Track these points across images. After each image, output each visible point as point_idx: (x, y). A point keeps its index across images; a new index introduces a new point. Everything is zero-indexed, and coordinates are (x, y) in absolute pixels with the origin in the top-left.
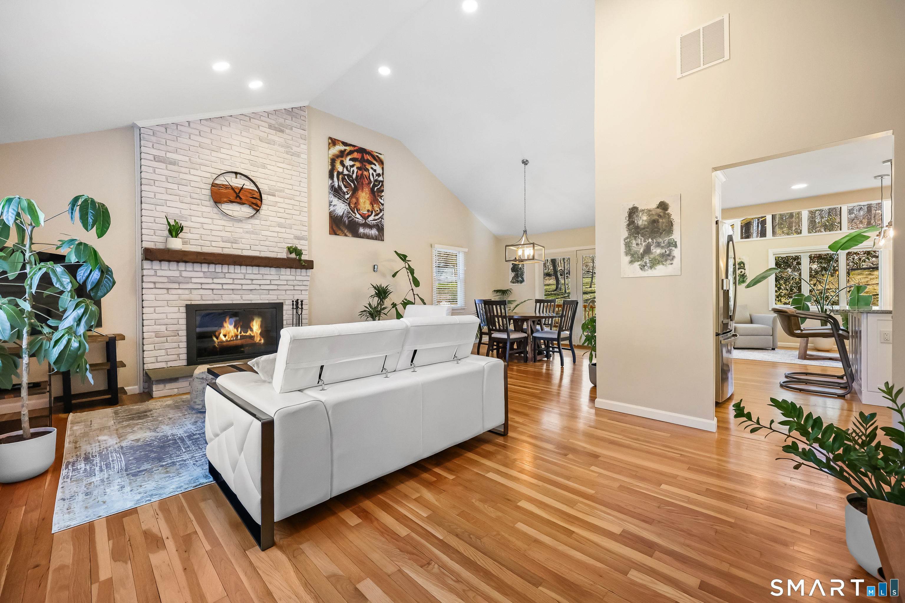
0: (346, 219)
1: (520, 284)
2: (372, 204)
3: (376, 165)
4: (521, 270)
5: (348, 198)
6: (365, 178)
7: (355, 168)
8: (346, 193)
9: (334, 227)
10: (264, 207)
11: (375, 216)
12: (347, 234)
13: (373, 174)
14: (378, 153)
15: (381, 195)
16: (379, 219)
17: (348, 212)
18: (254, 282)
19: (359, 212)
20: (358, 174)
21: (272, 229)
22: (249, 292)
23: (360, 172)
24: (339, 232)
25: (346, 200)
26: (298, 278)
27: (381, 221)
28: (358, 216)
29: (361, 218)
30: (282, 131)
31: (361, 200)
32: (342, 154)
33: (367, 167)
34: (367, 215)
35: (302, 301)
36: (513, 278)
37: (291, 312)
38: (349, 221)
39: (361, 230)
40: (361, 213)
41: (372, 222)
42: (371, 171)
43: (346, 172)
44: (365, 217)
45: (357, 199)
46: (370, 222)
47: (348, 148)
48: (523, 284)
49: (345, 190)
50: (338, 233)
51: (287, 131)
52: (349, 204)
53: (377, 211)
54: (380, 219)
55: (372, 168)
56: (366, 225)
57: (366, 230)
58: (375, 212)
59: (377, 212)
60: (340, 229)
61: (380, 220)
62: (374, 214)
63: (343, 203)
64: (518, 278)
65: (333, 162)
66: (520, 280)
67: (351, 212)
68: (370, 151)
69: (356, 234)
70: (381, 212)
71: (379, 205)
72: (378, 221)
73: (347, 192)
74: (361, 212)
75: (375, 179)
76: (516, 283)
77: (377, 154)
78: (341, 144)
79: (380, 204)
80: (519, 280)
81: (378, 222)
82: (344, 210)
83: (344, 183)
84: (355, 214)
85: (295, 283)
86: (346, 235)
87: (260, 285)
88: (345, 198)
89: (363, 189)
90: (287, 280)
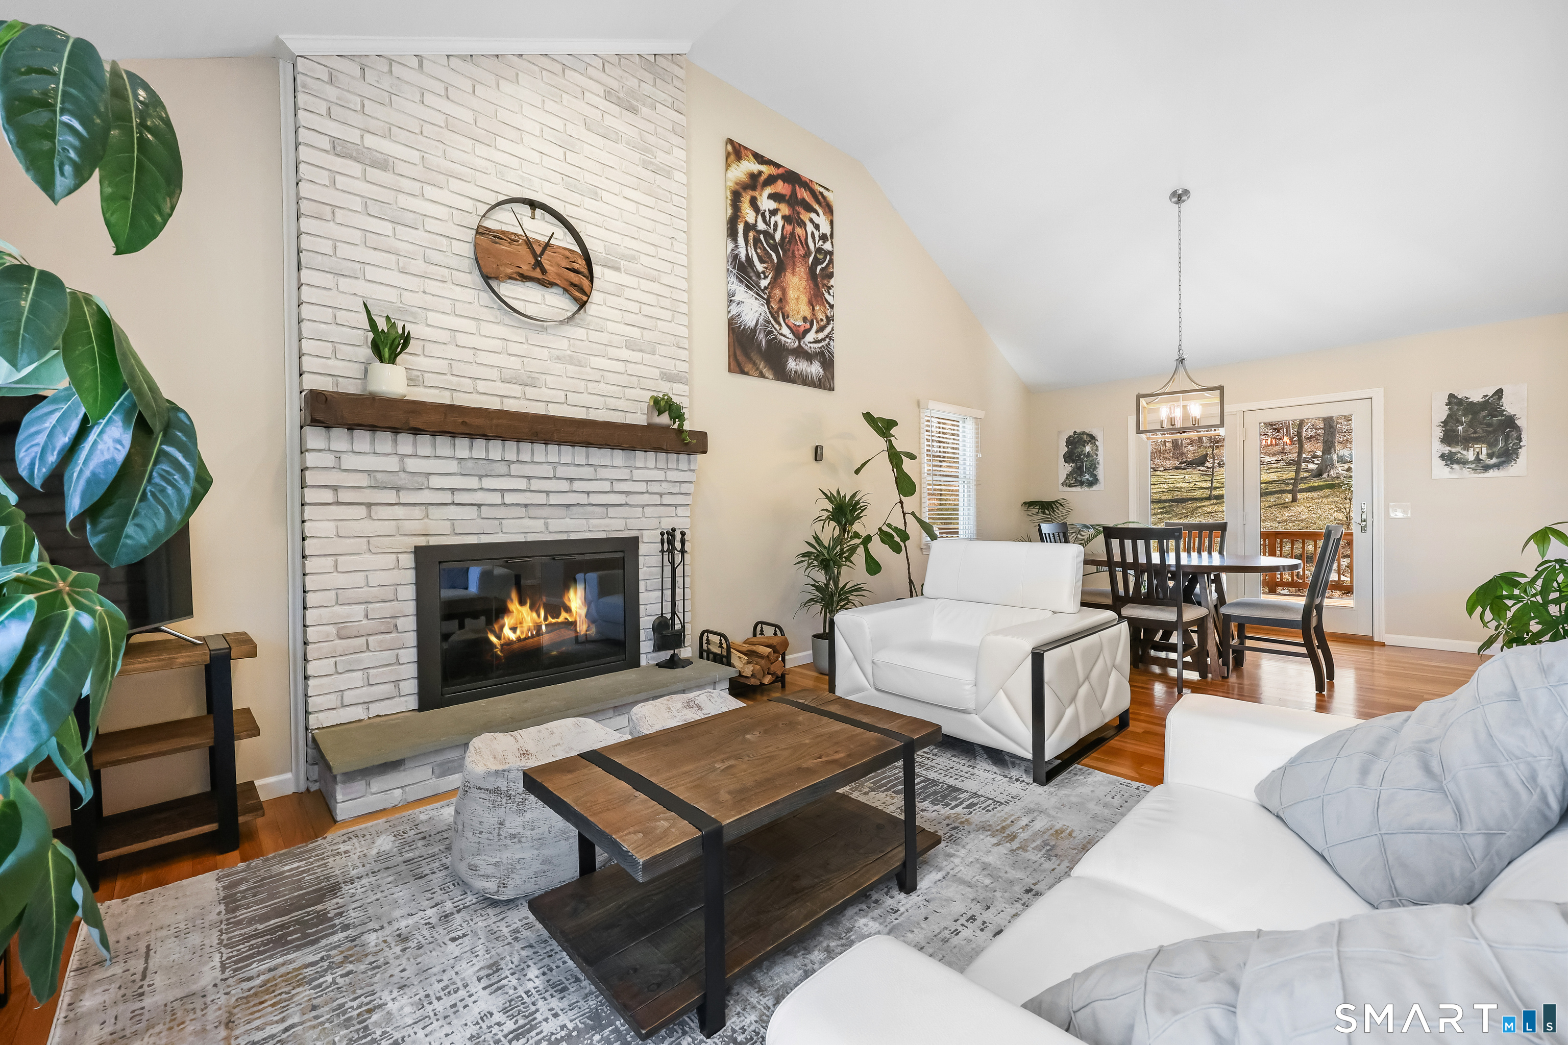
0: (761, 337)
1: (1086, 489)
2: (811, 304)
3: (818, 215)
4: (1091, 459)
5: (766, 288)
6: (799, 243)
7: (778, 218)
8: (762, 276)
9: (738, 353)
10: (595, 296)
11: (817, 332)
12: (764, 371)
13: (813, 234)
14: (822, 186)
15: (829, 285)
16: (824, 339)
17: (766, 321)
18: (577, 486)
19: (787, 321)
20: (785, 233)
21: (613, 352)
22: (561, 512)
23: (789, 228)
24: (748, 367)
25: (763, 291)
26: (672, 475)
27: (829, 343)
28: (785, 330)
29: (791, 336)
30: (633, 110)
31: (792, 294)
32: (753, 182)
33: (802, 217)
34: (802, 329)
35: (683, 534)
36: (1068, 475)
37: (656, 560)
38: (769, 342)
39: (792, 364)
40: (790, 324)
41: (812, 345)
42: (810, 228)
43: (761, 226)
44: (800, 335)
45: (784, 291)
46: (809, 345)
47: (766, 170)
48: (1095, 488)
49: (760, 267)
50: (746, 370)
51: (645, 111)
52: (768, 302)
53: (822, 320)
54: (828, 340)
55: (811, 221)
56: (801, 353)
57: (801, 364)
58: (817, 322)
59: (822, 323)
60: (750, 359)
61: (826, 342)
62: (815, 328)
63: (756, 298)
64: (1081, 473)
65: (736, 197)
66: (1087, 479)
67: (772, 320)
68: (808, 181)
69: (783, 375)
70: (828, 324)
71: (826, 307)
72: (823, 343)
73: (763, 272)
74: (792, 321)
75: (817, 246)
76: (1076, 486)
77: (822, 190)
78: (751, 156)
79: (827, 305)
80: (1084, 479)
81: (823, 346)
82: (757, 315)
83: (759, 251)
84: (780, 325)
85: (665, 487)
86: (762, 376)
87: (588, 493)
88: (759, 287)
89: (794, 269)
90: (647, 482)
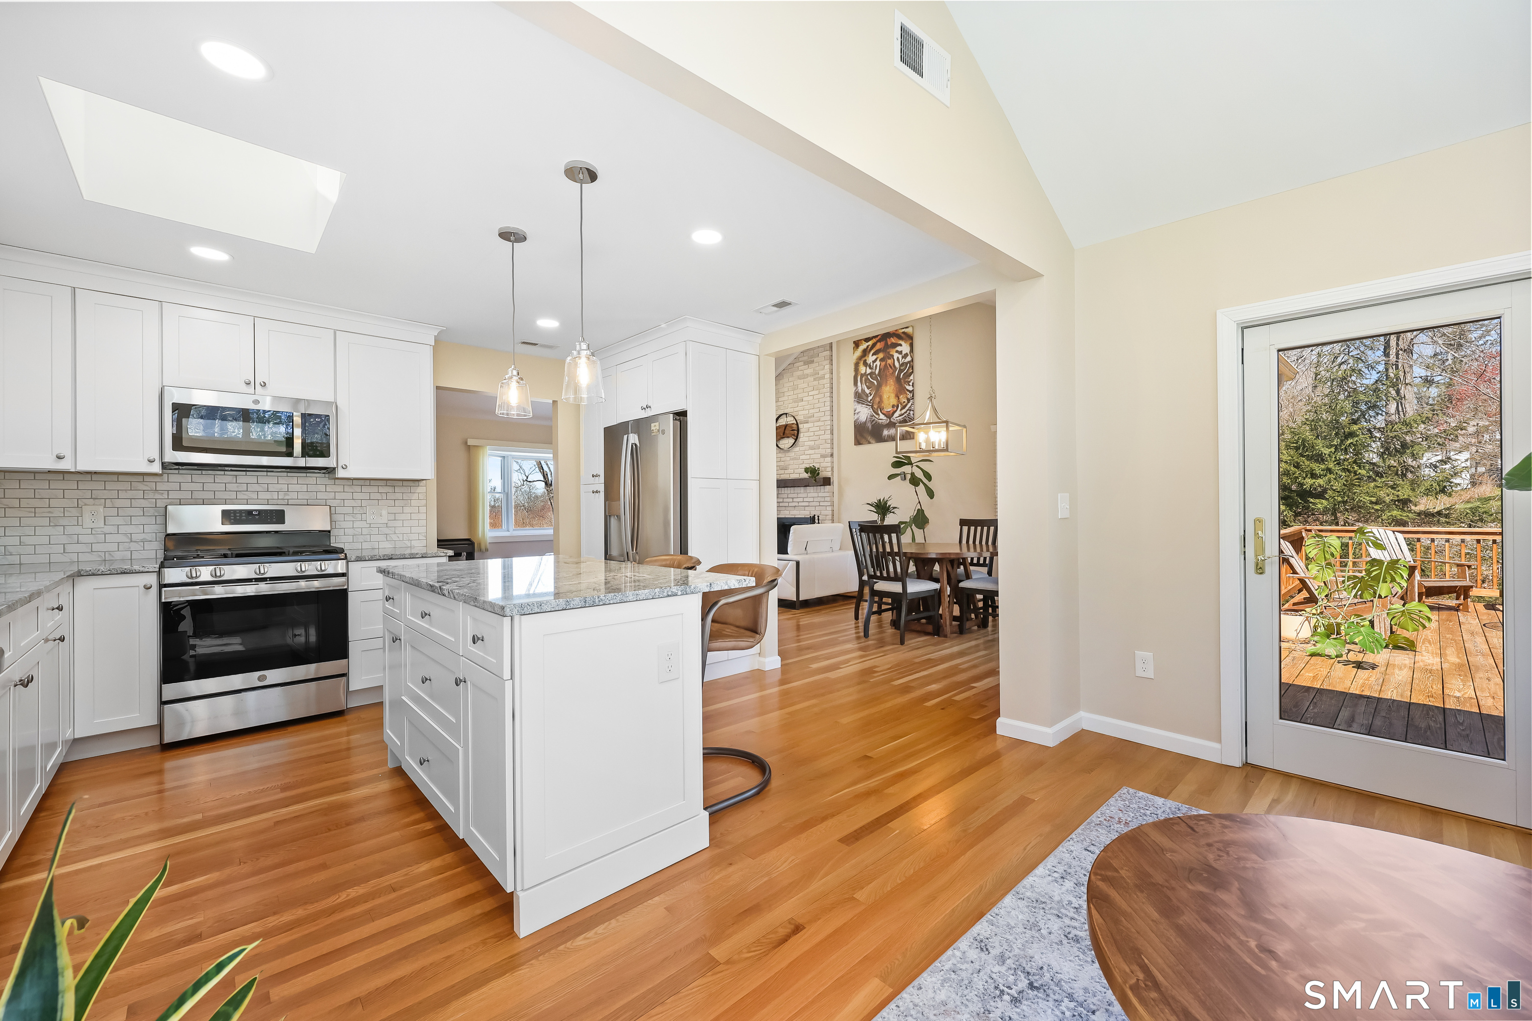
0: (869, 425)
2: (897, 397)
3: (901, 345)
5: (871, 400)
6: (889, 368)
7: (878, 363)
8: (869, 395)
9: (858, 436)
10: (801, 435)
11: (901, 410)
12: (871, 440)
13: (898, 358)
14: (903, 328)
15: (909, 380)
16: (906, 412)
17: (871, 416)
18: (795, 500)
19: (882, 412)
20: (881, 367)
21: (807, 452)
22: (793, 508)
23: (883, 363)
24: (863, 441)
25: (869, 402)
26: (820, 494)
27: (909, 413)
28: (882, 416)
29: (885, 418)
30: (812, 362)
31: (885, 397)
32: (865, 352)
33: (891, 353)
34: (892, 412)
35: (818, 517)
38: (872, 426)
39: (886, 432)
40: (884, 412)
41: (898, 418)
42: (896, 355)
43: (869, 371)
44: (889, 415)
45: (881, 397)
46: (896, 419)
47: (870, 343)
49: (867, 391)
50: (861, 443)
51: (815, 359)
52: (872, 406)
53: (904, 402)
54: (908, 412)
55: (897, 352)
56: (891, 425)
57: (891, 430)
58: (901, 404)
59: (904, 404)
60: (865, 439)
61: (907, 413)
62: (900, 408)
63: (866, 407)
65: (857, 365)
67: (874, 414)
68: (894, 332)
69: (880, 439)
70: (908, 402)
71: (906, 394)
72: (905, 415)
73: (870, 393)
74: (886, 410)
75: (901, 363)
77: (903, 330)
78: (863, 342)
79: (908, 393)
81: (905, 416)
82: (867, 415)
83: (867, 384)
84: (878, 415)
85: (819, 499)
86: (870, 443)
87: (798, 502)
88: (868, 401)
89: (886, 382)
90: (813, 497)
